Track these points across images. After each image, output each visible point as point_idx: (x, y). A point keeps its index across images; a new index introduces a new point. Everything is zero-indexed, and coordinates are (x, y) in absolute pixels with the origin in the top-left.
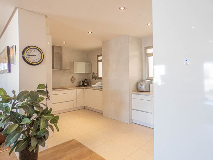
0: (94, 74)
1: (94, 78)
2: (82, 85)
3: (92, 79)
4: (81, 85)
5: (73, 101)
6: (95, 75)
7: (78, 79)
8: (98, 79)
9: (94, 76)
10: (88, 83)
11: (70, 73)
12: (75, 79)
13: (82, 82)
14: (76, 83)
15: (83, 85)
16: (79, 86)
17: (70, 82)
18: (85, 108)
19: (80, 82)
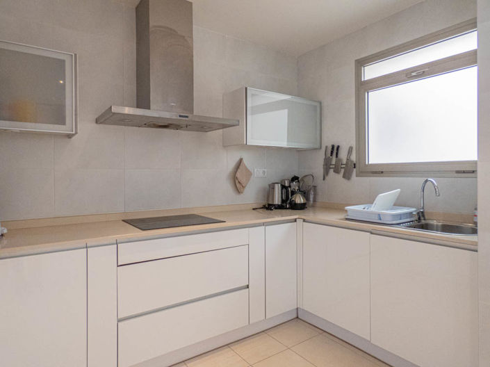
0: (335, 150)
1: (337, 171)
2: (283, 201)
3: (326, 173)
4: (277, 201)
5: (248, 287)
6: (343, 155)
7: (261, 175)
8: (360, 174)
9: (338, 160)
10: (305, 194)
11: (226, 145)
12: (249, 174)
13: (283, 187)
14: (252, 194)
15: (288, 204)
16: (269, 207)
17: (227, 187)
18: (298, 319)
19: (272, 186)
